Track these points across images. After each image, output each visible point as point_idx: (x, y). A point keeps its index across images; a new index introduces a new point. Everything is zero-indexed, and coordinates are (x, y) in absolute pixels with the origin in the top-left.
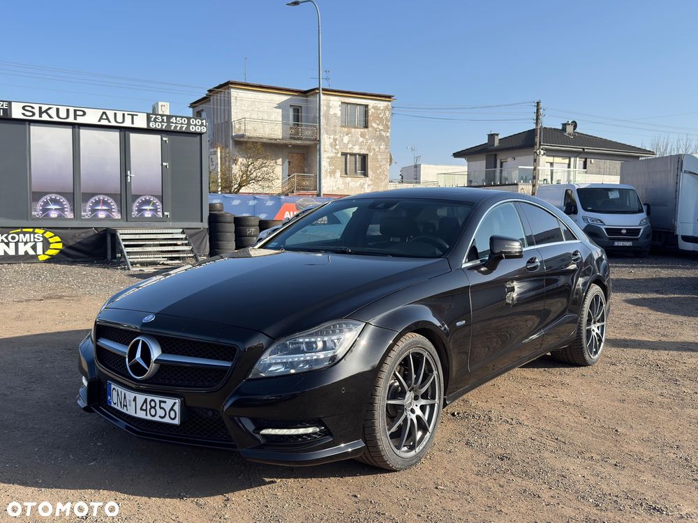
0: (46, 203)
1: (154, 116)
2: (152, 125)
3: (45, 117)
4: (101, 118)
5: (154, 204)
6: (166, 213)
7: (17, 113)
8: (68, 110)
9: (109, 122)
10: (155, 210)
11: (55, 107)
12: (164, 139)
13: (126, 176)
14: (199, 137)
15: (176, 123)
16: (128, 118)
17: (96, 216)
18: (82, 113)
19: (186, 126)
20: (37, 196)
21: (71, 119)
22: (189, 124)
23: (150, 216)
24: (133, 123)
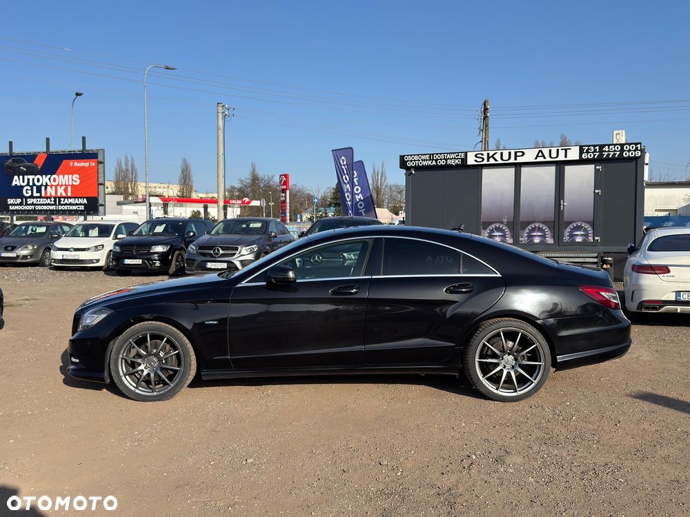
0: (492, 231)
1: (587, 148)
2: (584, 156)
3: (492, 161)
4: (537, 156)
5: (585, 230)
6: (596, 238)
7: (471, 160)
8: (510, 153)
9: (545, 158)
10: (586, 235)
11: (499, 152)
12: (597, 167)
13: (560, 205)
14: (634, 162)
15: (609, 151)
16: (562, 153)
17: (532, 241)
18: (521, 154)
19: (618, 153)
20: (486, 225)
21: (512, 160)
22: (622, 151)
23: (581, 240)
24: (566, 157)
